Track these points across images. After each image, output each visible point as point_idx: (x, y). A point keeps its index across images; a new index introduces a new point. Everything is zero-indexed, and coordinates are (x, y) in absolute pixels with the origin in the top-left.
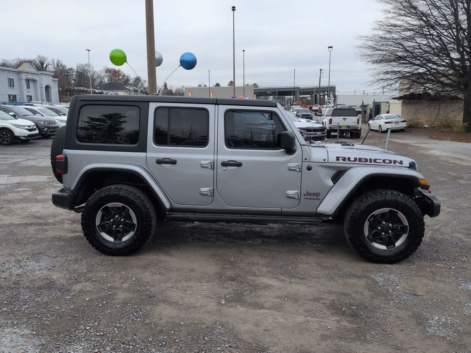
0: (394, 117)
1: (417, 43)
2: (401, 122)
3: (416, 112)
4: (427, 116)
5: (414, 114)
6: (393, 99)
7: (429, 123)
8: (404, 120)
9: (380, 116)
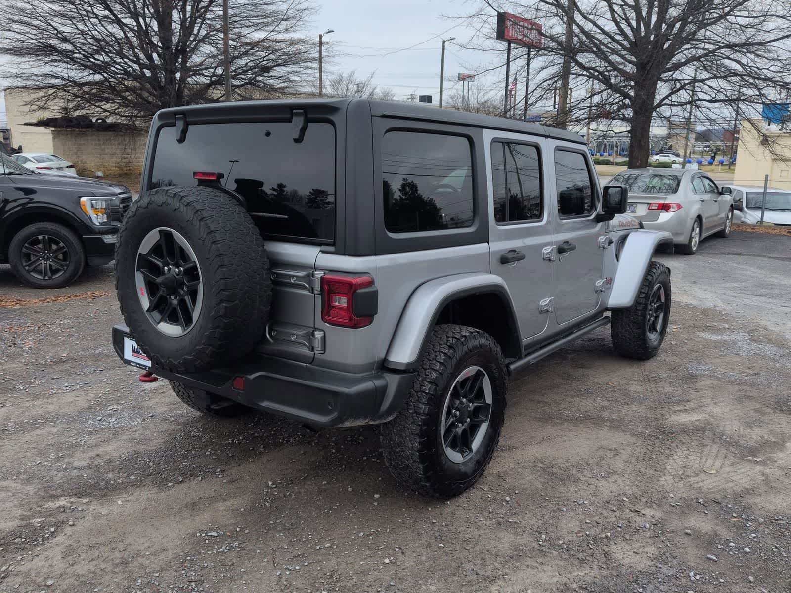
0: (45, 159)
1: (78, 29)
2: (67, 167)
3: (78, 150)
4: (97, 157)
5: (76, 154)
6: (26, 124)
7: (102, 169)
8: (70, 164)
9: (19, 156)
